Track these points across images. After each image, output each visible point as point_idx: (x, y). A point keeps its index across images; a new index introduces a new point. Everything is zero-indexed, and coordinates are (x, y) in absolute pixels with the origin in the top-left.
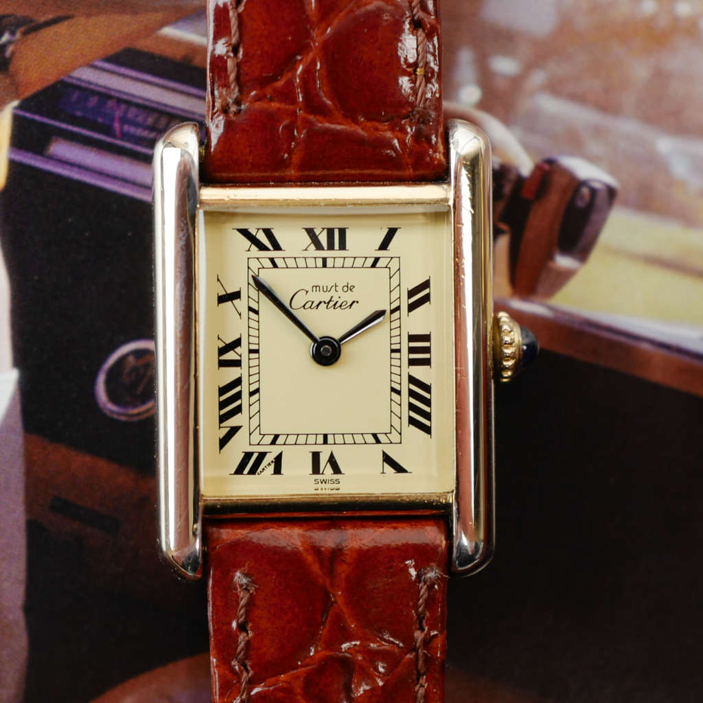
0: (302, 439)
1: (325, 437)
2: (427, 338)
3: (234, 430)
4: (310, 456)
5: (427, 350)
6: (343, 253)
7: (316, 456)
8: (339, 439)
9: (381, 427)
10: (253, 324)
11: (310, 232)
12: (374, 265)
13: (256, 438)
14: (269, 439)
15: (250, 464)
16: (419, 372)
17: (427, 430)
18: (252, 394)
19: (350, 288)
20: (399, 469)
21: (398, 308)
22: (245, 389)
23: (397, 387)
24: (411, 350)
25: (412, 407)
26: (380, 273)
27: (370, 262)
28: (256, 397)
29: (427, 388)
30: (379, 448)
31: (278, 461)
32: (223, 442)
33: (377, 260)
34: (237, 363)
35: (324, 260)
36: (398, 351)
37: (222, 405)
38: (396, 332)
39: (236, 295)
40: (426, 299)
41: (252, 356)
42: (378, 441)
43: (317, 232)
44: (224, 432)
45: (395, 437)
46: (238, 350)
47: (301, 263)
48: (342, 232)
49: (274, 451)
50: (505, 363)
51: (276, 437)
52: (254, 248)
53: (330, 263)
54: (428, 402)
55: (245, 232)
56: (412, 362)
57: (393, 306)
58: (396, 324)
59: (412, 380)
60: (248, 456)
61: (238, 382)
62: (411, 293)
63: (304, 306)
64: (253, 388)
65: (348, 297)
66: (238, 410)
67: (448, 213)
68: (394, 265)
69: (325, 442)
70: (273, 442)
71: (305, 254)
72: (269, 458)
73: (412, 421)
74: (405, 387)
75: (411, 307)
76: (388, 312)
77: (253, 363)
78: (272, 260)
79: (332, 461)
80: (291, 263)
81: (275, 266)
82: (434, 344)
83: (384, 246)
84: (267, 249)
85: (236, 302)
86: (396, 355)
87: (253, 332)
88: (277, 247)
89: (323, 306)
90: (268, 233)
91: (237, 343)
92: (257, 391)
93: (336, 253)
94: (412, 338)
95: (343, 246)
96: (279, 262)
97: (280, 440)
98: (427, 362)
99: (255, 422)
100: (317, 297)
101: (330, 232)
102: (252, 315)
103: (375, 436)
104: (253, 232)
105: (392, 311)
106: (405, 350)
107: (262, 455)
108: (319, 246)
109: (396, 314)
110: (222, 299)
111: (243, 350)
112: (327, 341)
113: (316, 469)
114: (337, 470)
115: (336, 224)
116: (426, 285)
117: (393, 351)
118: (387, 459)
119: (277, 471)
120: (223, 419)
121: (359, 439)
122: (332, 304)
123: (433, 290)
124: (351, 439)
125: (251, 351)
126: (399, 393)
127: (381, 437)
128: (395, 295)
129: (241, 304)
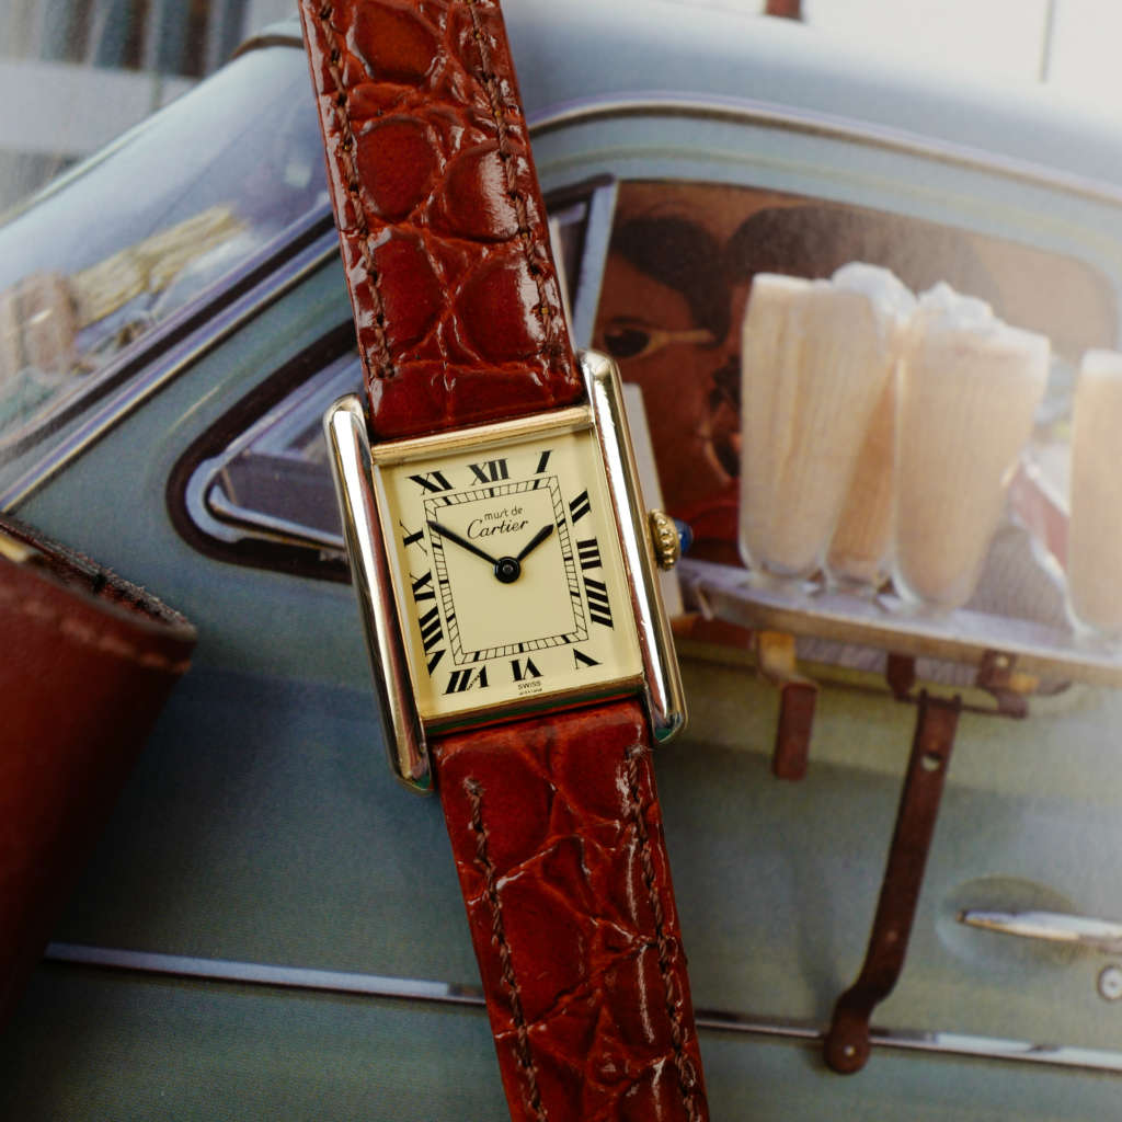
0: (500, 652)
1: (521, 645)
2: (593, 542)
3: (439, 655)
4: (510, 666)
5: (596, 553)
6: (506, 482)
7: (515, 665)
8: (533, 645)
9: (568, 629)
10: (440, 558)
11: (474, 468)
12: (535, 487)
13: (459, 658)
14: (472, 656)
15: (458, 682)
16: (593, 574)
17: (609, 623)
18: (449, 620)
19: (518, 511)
20: (591, 662)
21: (564, 521)
22: (442, 616)
23: (576, 591)
24: (582, 556)
25: (592, 606)
26: (542, 493)
27: (532, 485)
28: (453, 622)
29: (602, 587)
30: (570, 647)
31: (483, 674)
32: (432, 667)
33: (537, 482)
34: (431, 595)
35: (491, 490)
36: (571, 558)
37: (425, 634)
38: (566, 542)
39: (420, 535)
40: (587, 508)
41: (444, 586)
42: (568, 641)
43: (480, 467)
44: (431, 657)
45: (582, 635)
46: (430, 583)
47: (471, 497)
48: (503, 463)
49: (478, 667)
50: (666, 552)
51: (477, 654)
52: (428, 491)
53: (496, 492)
54: (605, 599)
55: (417, 479)
56: (585, 566)
57: (559, 520)
58: (564, 535)
59: (588, 582)
60: (455, 675)
61: (435, 611)
62: (573, 506)
63: (481, 534)
64: (449, 614)
65: (518, 519)
66: (440, 636)
67: (593, 429)
68: (553, 484)
69: (521, 650)
70: (476, 659)
71: (474, 488)
72: (475, 674)
73: (595, 618)
74: (583, 589)
75: (575, 518)
76: (555, 525)
77: (445, 592)
78: (445, 499)
79: (530, 666)
80: (462, 498)
81: (449, 503)
82: (601, 547)
83: (541, 468)
84: (438, 490)
85: (421, 541)
86: (570, 562)
87: (441, 565)
88: (448, 487)
89: (497, 531)
90: (437, 475)
91: (428, 577)
92: (453, 616)
93: (501, 482)
94: (581, 545)
95: (505, 476)
96: (451, 499)
97: (482, 656)
98: (598, 564)
99: (456, 644)
100: (490, 524)
101: (492, 465)
102: (436, 550)
103: (564, 637)
104: (424, 477)
105: (559, 525)
106: (576, 557)
107: (468, 673)
108: (484, 479)
109: (563, 527)
110: (408, 541)
111: (434, 582)
112: (506, 561)
113: (518, 676)
114: (536, 673)
115: (495, 457)
116: (584, 496)
117: (566, 559)
118: (579, 656)
119: (484, 683)
120: (427, 646)
121: (551, 642)
122: (505, 527)
123: (591, 499)
124: (544, 644)
125: (441, 582)
126: (578, 595)
127: (570, 637)
128: (559, 510)
129: (426, 542)
